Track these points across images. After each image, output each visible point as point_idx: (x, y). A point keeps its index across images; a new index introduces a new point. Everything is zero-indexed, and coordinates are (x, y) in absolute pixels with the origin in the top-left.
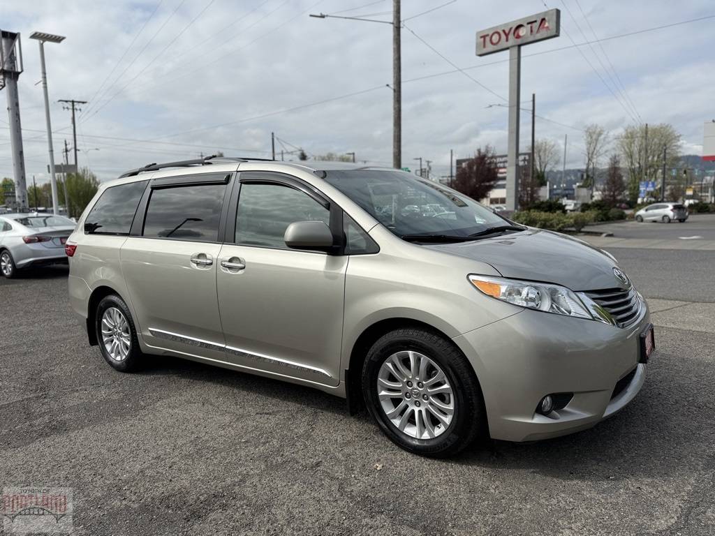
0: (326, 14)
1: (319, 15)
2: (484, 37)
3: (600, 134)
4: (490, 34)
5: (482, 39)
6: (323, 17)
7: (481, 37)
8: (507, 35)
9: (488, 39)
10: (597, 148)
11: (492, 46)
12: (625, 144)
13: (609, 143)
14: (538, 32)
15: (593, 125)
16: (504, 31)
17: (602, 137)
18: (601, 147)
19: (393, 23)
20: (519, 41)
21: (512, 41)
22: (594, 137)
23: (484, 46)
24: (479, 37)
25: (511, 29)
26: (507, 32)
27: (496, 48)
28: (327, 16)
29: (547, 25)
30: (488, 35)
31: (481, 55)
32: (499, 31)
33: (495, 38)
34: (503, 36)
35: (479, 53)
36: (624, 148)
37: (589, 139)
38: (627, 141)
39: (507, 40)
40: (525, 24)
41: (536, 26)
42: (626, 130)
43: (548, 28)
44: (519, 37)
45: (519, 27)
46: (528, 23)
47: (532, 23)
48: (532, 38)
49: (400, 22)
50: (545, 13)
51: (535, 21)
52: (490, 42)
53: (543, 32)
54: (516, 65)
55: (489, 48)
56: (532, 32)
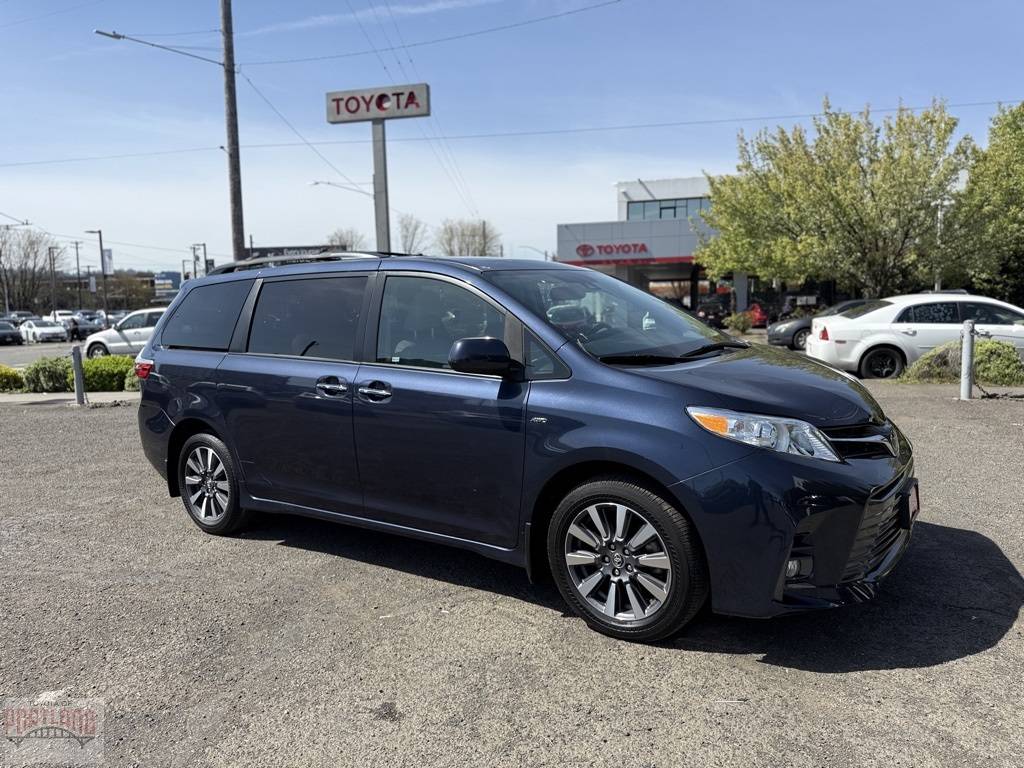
0: (122, 34)
1: (112, 34)
2: (338, 101)
3: (416, 228)
4: (346, 99)
5: (335, 104)
6: (117, 37)
7: (334, 100)
8: (368, 104)
9: (342, 104)
10: (415, 244)
11: (349, 114)
12: (444, 241)
13: (427, 238)
14: (406, 106)
15: (407, 216)
16: (363, 98)
17: (419, 230)
18: (419, 243)
19: (223, 65)
20: (382, 114)
21: (375, 112)
22: (411, 230)
23: (338, 112)
24: (330, 100)
25: (372, 97)
26: (368, 100)
27: (354, 116)
28: (124, 37)
29: (415, 101)
30: (342, 99)
31: (333, 123)
32: (355, 95)
33: (353, 105)
34: (363, 105)
35: (332, 120)
36: (443, 244)
37: (405, 233)
38: (446, 236)
39: (368, 109)
40: (390, 94)
41: (404, 99)
42: (444, 224)
43: (418, 105)
44: (384, 109)
45: (382, 98)
46: (394, 94)
47: (398, 95)
48: (398, 113)
49: (233, 65)
50: (414, 86)
51: (402, 94)
52: (345, 108)
53: (412, 109)
54: (381, 143)
55: (345, 115)
56: (398, 107)
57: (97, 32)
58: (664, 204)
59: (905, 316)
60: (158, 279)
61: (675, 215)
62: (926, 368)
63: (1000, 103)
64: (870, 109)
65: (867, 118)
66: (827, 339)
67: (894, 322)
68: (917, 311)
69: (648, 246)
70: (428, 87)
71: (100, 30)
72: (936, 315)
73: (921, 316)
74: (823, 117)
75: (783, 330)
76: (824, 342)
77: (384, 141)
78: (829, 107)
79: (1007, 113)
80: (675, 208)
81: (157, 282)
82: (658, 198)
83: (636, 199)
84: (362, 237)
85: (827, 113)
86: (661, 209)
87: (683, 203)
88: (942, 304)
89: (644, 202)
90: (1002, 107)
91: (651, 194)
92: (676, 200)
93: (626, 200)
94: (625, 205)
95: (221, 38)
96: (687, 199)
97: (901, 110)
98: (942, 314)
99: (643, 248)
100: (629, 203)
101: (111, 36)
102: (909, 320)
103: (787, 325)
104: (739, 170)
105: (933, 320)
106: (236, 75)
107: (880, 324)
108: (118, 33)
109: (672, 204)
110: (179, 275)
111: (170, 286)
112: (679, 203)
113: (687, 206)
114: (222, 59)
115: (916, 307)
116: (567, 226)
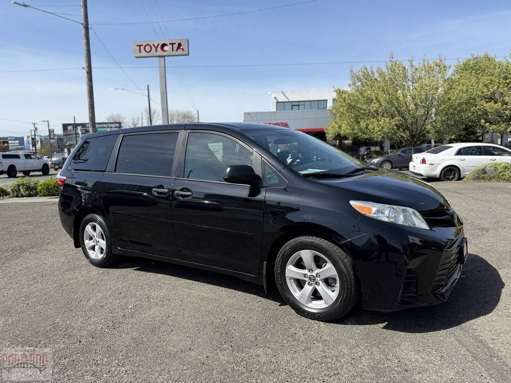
0: (28, 4)
2: (140, 46)
4: (144, 45)
5: (138, 47)
6: (26, 6)
7: (137, 46)
8: (156, 48)
9: (142, 48)
11: (146, 53)
14: (177, 50)
16: (154, 45)
19: (83, 24)
20: (164, 54)
21: (160, 52)
23: (140, 52)
24: (135, 45)
25: (158, 45)
26: (156, 46)
27: (148, 54)
28: (29, 6)
29: (182, 47)
30: (142, 45)
32: (149, 43)
33: (148, 48)
34: (154, 49)
35: (136, 56)
39: (156, 51)
40: (168, 44)
41: (175, 46)
43: (183, 50)
44: (164, 51)
45: (164, 45)
46: (170, 44)
47: (172, 44)
48: (172, 53)
49: (88, 24)
50: (181, 40)
51: (175, 44)
52: (145, 50)
53: (180, 52)
54: (164, 68)
55: (144, 54)
56: (173, 50)
57: (14, 3)
58: (293, 104)
59: (459, 153)
60: (10, 140)
61: (299, 109)
62: (477, 175)
63: (458, 59)
64: (413, 59)
65: (411, 63)
66: (425, 163)
67: (455, 155)
68: (464, 150)
69: (288, 124)
70: (188, 41)
71: (16, 2)
72: (473, 152)
73: (466, 152)
74: (389, 62)
75: (376, 162)
76: (424, 165)
77: (165, 67)
78: (393, 58)
79: (461, 63)
80: (299, 105)
81: (9, 142)
82: (291, 100)
83: (280, 101)
84: (124, 118)
85: (391, 61)
86: (292, 106)
87: (303, 103)
88: (475, 147)
89: (284, 102)
90: (459, 60)
91: (288, 99)
92: (299, 102)
93: (276, 101)
94: (275, 103)
95: (82, 10)
96: (304, 101)
97: (424, 60)
98: (475, 151)
99: (286, 125)
100: (277, 102)
101: (22, 5)
102: (461, 154)
103: (377, 160)
104: (350, 86)
105: (472, 154)
106: (90, 30)
107: (448, 156)
108: (26, 4)
109: (297, 104)
110: (23, 138)
111: (18, 145)
112: (301, 103)
113: (304, 105)
114: (83, 21)
115: (464, 148)
116: (248, 113)
